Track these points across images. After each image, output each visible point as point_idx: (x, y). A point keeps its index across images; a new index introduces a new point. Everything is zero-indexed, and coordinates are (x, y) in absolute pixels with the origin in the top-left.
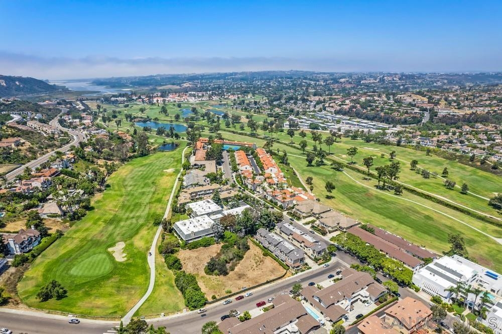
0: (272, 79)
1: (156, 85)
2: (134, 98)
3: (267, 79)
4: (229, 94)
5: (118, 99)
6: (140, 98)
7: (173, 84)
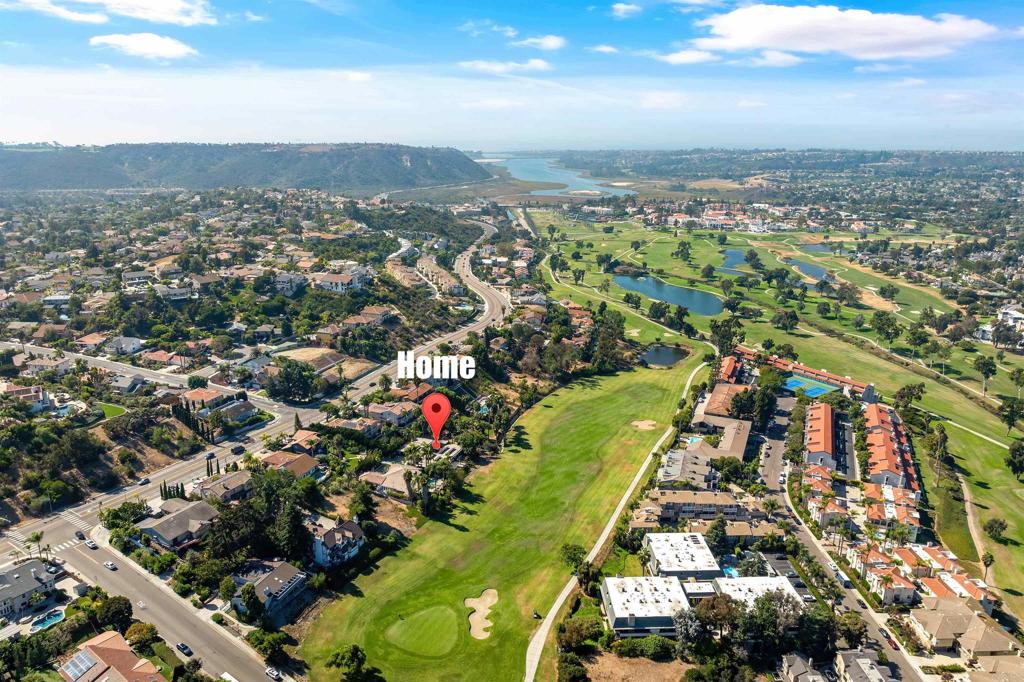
0: (986, 179)
1: (687, 177)
2: (630, 210)
3: (972, 177)
4: (855, 217)
5: (596, 209)
6: (641, 211)
7: (727, 177)
